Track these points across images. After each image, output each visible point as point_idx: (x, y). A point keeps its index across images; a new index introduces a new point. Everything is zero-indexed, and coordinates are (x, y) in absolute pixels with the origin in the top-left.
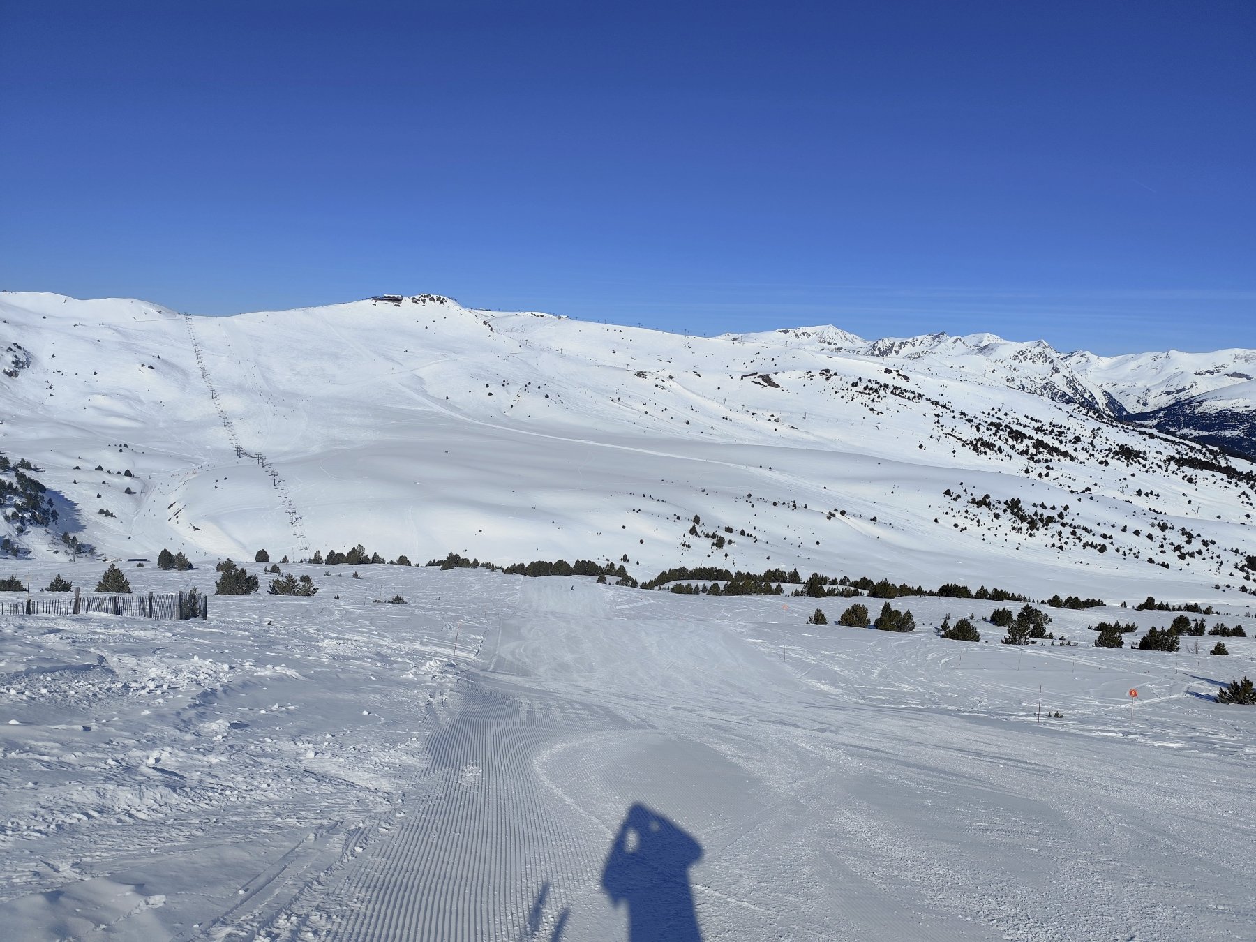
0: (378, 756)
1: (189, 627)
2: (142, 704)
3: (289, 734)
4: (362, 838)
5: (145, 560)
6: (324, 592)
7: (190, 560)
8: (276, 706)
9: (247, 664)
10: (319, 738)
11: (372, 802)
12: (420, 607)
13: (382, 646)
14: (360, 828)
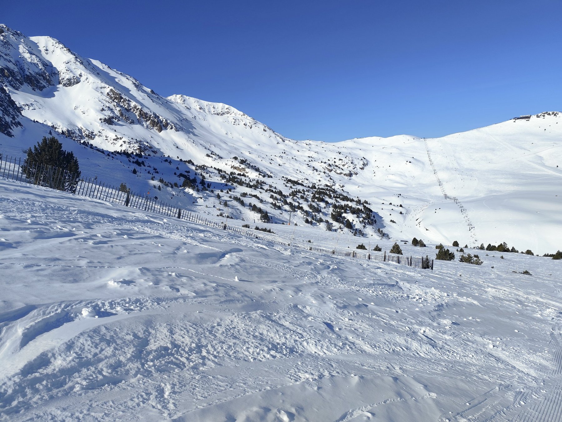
0: (527, 356)
1: (427, 273)
2: (415, 305)
3: (479, 333)
4: (523, 397)
5: (407, 241)
6: (486, 264)
7: (425, 243)
8: (471, 318)
9: (455, 294)
10: (494, 339)
11: (527, 380)
12: (539, 278)
13: (519, 295)
14: (521, 392)
